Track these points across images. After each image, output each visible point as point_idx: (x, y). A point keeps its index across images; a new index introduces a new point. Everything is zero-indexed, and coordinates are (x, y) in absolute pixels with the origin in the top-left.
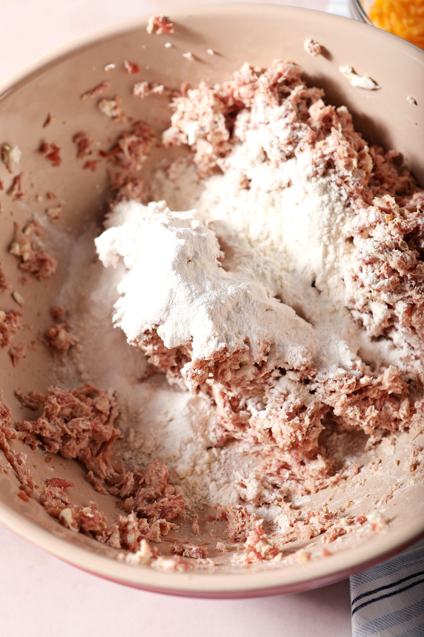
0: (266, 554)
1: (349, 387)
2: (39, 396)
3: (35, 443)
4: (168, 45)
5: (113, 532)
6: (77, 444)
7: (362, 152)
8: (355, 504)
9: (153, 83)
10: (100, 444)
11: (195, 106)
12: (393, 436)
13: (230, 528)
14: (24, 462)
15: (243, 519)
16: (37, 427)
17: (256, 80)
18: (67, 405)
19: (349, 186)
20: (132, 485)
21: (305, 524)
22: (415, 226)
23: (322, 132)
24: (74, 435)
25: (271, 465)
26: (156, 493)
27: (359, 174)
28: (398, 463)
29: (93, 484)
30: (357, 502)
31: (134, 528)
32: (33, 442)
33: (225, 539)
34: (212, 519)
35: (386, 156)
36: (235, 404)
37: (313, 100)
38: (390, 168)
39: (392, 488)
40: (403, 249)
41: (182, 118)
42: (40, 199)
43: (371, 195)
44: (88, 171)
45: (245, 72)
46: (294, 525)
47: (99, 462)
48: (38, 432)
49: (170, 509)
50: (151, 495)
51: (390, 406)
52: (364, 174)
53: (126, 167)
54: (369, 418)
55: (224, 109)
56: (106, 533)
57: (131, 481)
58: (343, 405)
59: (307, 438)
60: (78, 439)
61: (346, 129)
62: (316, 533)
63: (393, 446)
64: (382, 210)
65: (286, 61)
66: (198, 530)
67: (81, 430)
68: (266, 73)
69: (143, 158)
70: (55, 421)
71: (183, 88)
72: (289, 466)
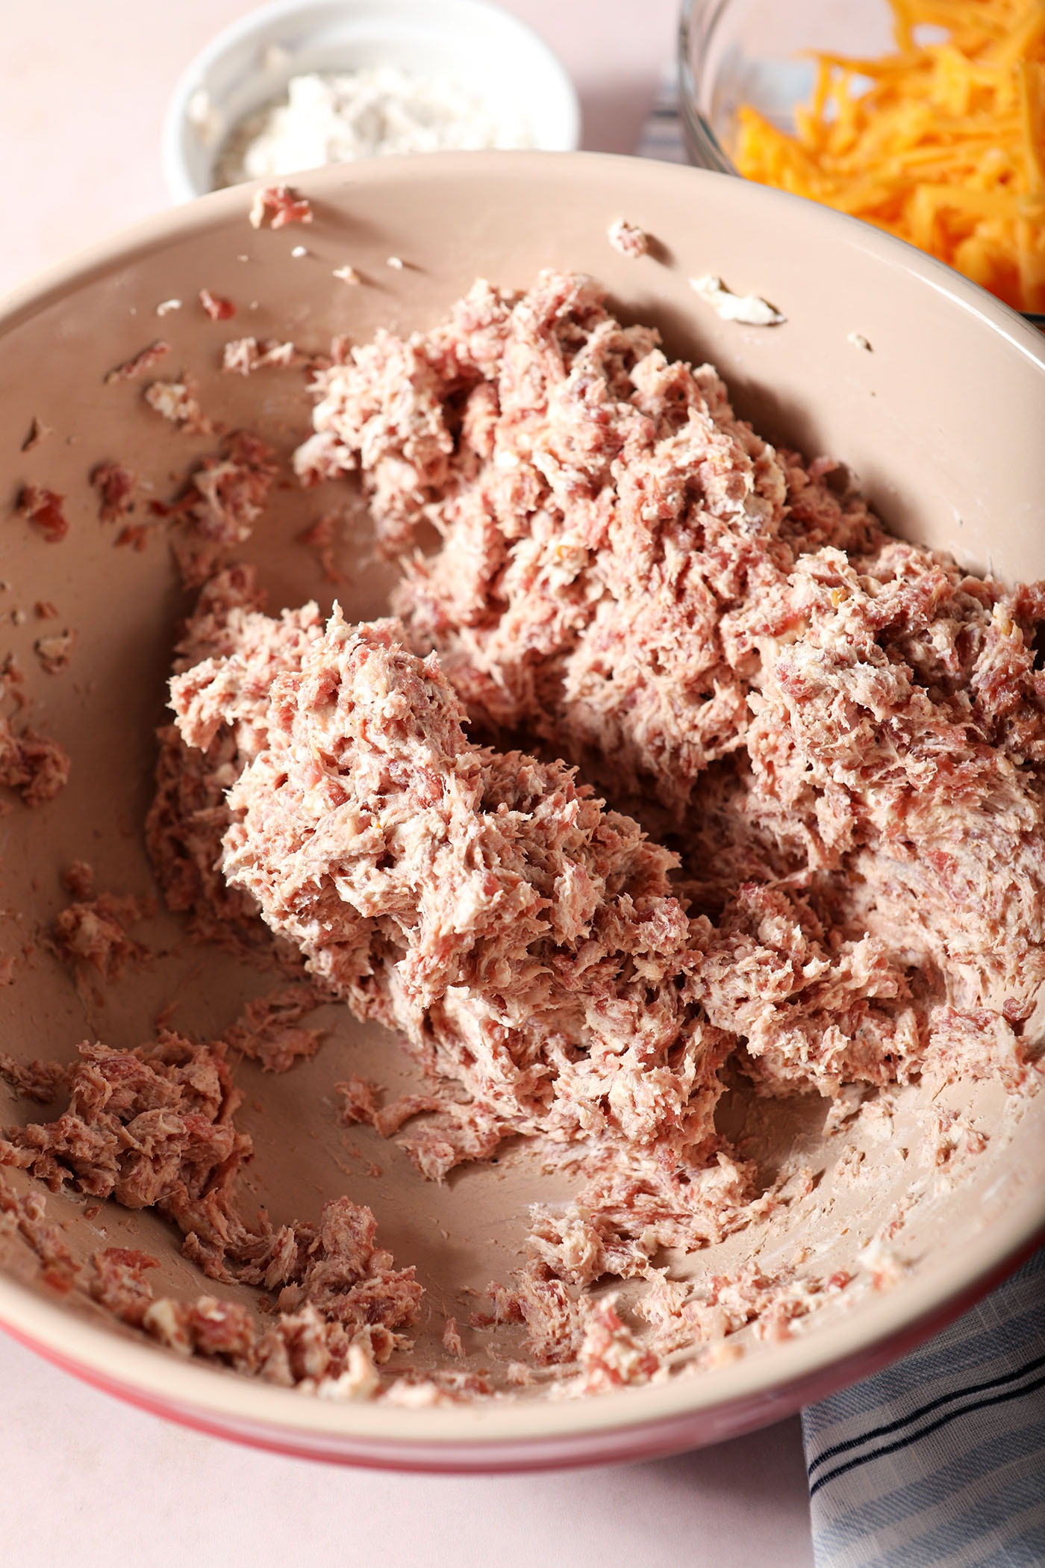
0: (632, 1372)
1: (780, 986)
2: (54, 1072)
3: (57, 1176)
4: (299, 251)
5: (271, 1351)
6: (156, 1172)
7: (761, 459)
8: (818, 1254)
9: (267, 340)
10: (205, 1173)
11: (369, 382)
12: (885, 1098)
13: (533, 1334)
14: (41, 1213)
15: (561, 1309)
16: (62, 1136)
17: (506, 317)
18: (126, 1082)
19: (739, 535)
20: (292, 1257)
21: (708, 1305)
22: (898, 610)
23: (665, 422)
24: (147, 1149)
25: (610, 1189)
26: (351, 1270)
27: (759, 508)
28: (906, 1153)
29: (200, 1264)
30: (822, 1249)
31: (317, 1339)
32: (51, 1173)
33: (525, 1358)
34: (487, 1321)
35: (811, 471)
36: (519, 1048)
37: (639, 353)
38: (822, 497)
39: (899, 1206)
40: (877, 663)
41: (340, 412)
42: (22, 617)
43: (789, 555)
44: (128, 549)
45: (478, 299)
46: (683, 1311)
47: (209, 1212)
48: (63, 1147)
49: (388, 1304)
50: (341, 1276)
51: (872, 1027)
52: (770, 509)
53: (215, 535)
54: (828, 1056)
55: (436, 384)
56: (256, 1353)
57: (291, 1248)
58: (767, 1030)
59: (691, 1111)
60: (156, 1160)
61: (717, 415)
62: (736, 1323)
63: (887, 1118)
64: (821, 580)
65: (568, 272)
66: (459, 1347)
67: (163, 1138)
68: (527, 300)
69: (252, 512)
70: (99, 1120)
71: (335, 349)
72: (652, 1188)
